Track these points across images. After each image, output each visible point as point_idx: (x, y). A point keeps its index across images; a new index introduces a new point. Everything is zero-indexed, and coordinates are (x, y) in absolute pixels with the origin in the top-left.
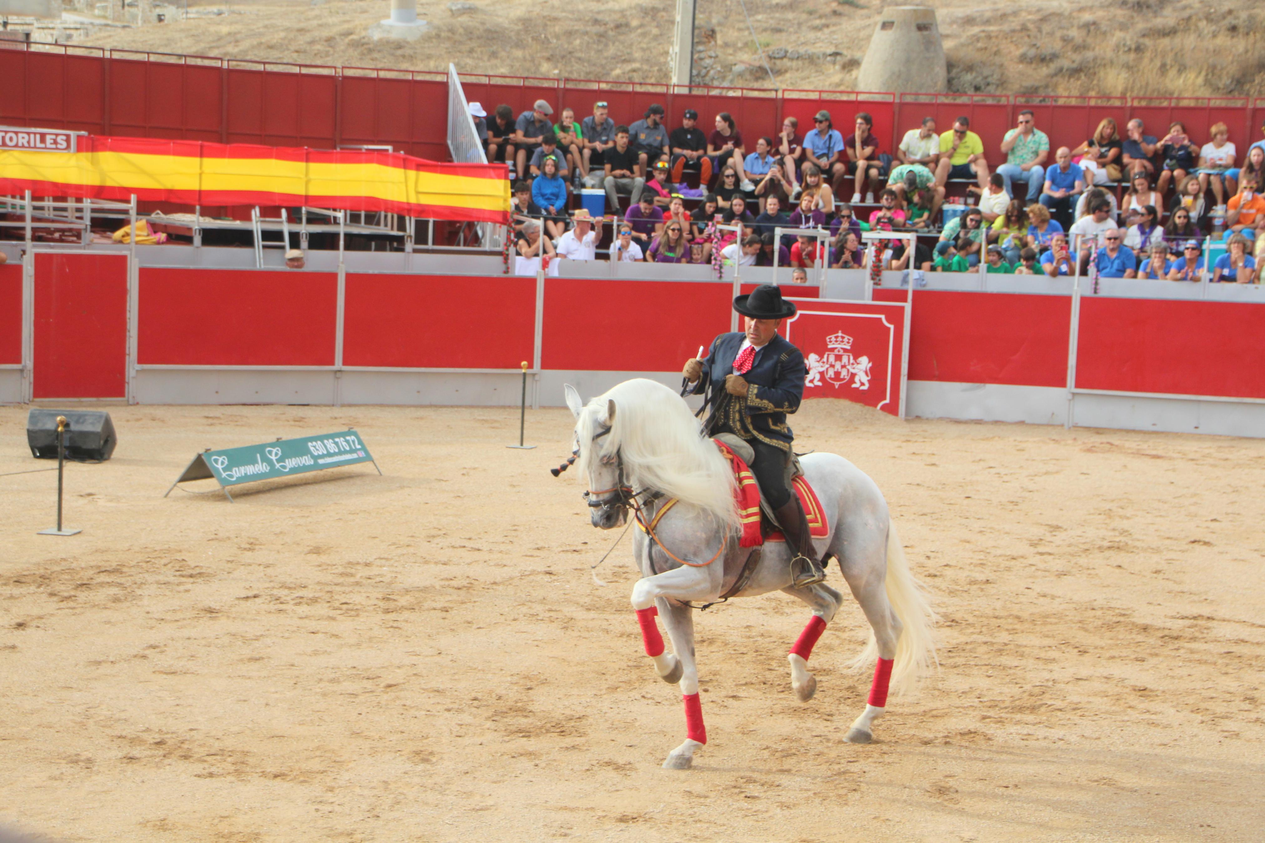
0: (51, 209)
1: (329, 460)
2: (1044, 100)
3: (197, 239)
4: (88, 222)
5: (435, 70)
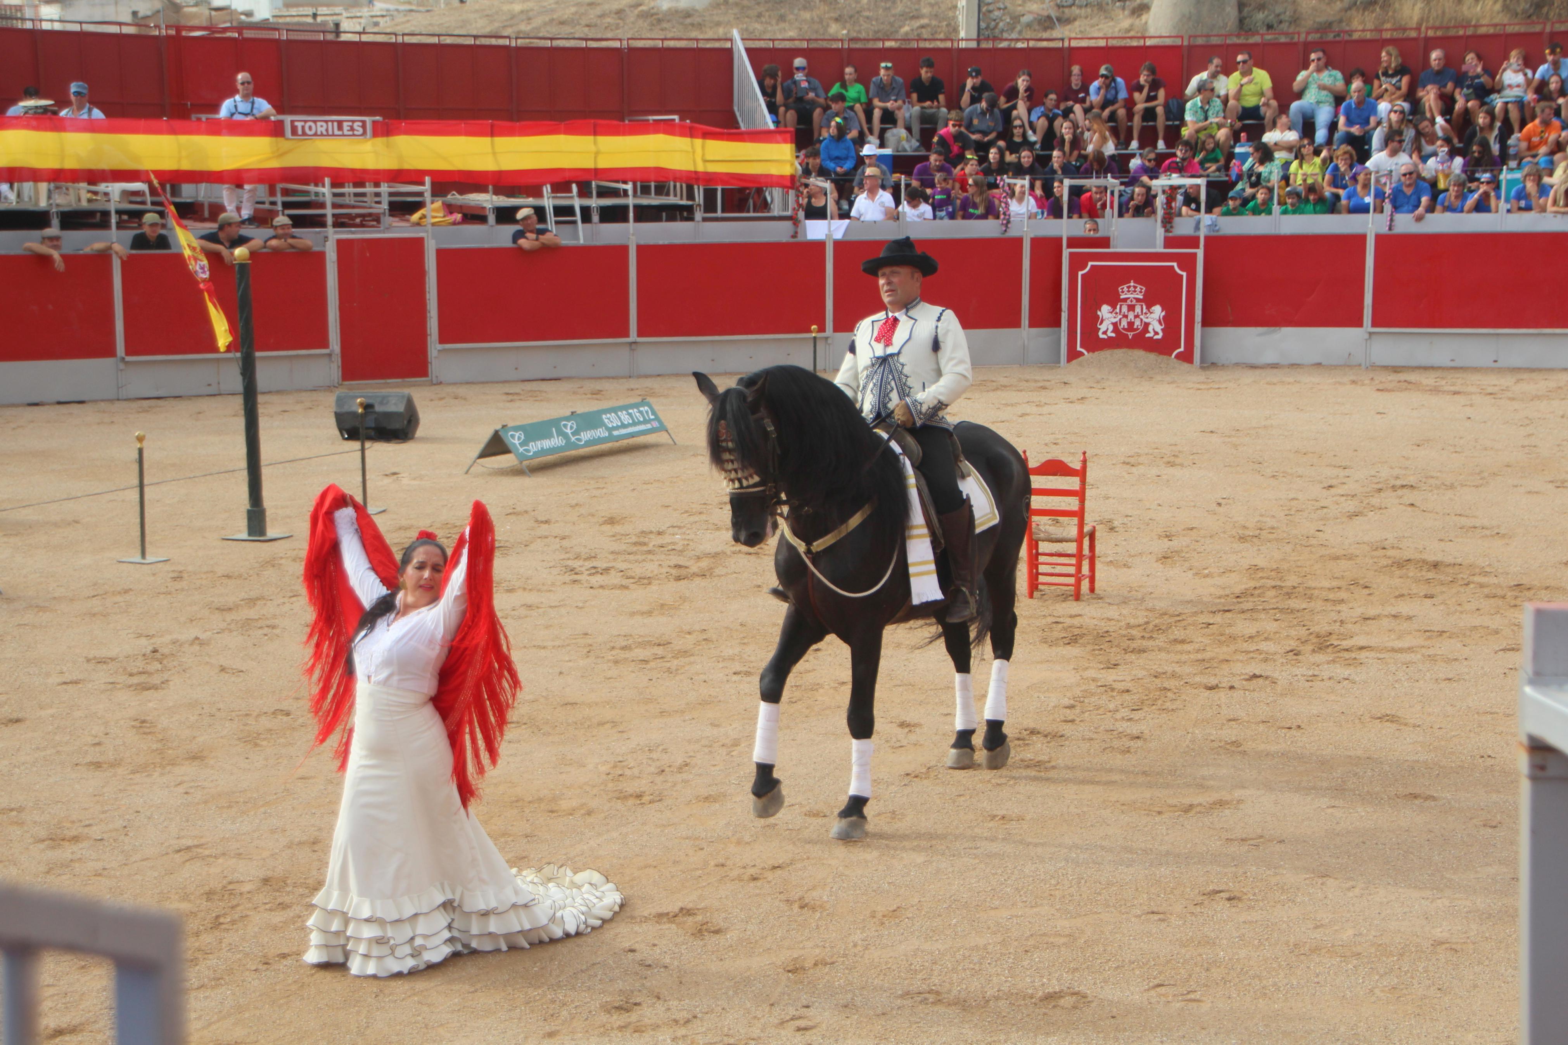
0: (352, 195)
1: (623, 431)
2: (1338, 35)
3: (492, 218)
4: (386, 207)
5: (724, 37)
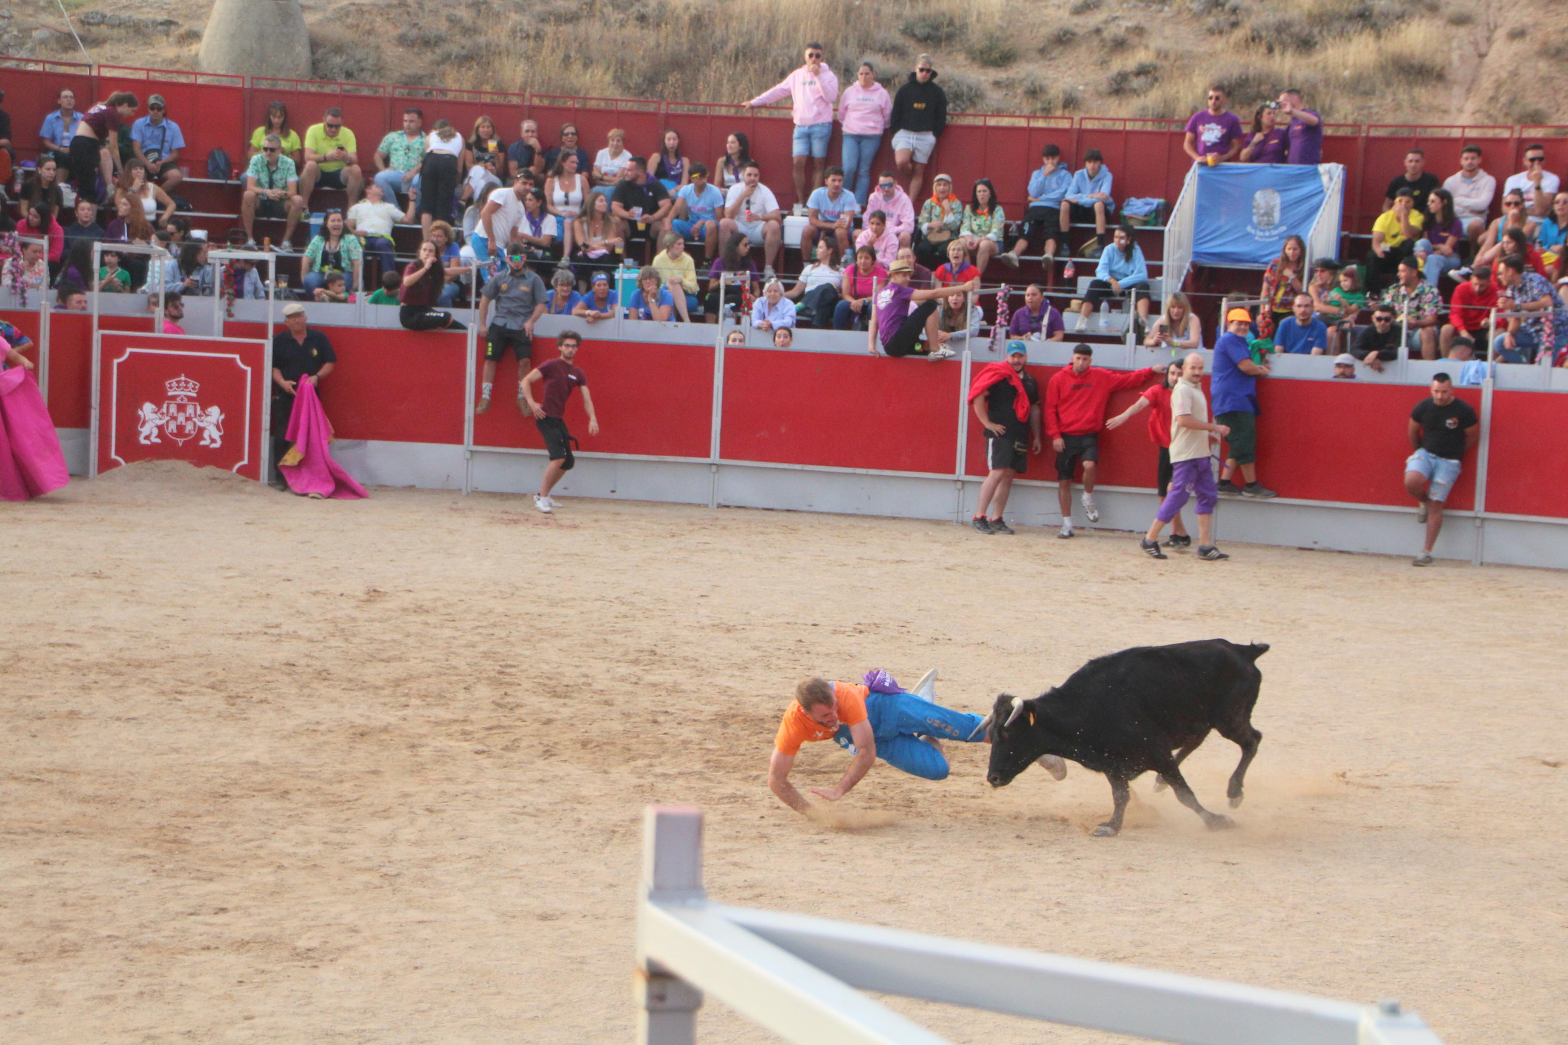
2: (430, 93)
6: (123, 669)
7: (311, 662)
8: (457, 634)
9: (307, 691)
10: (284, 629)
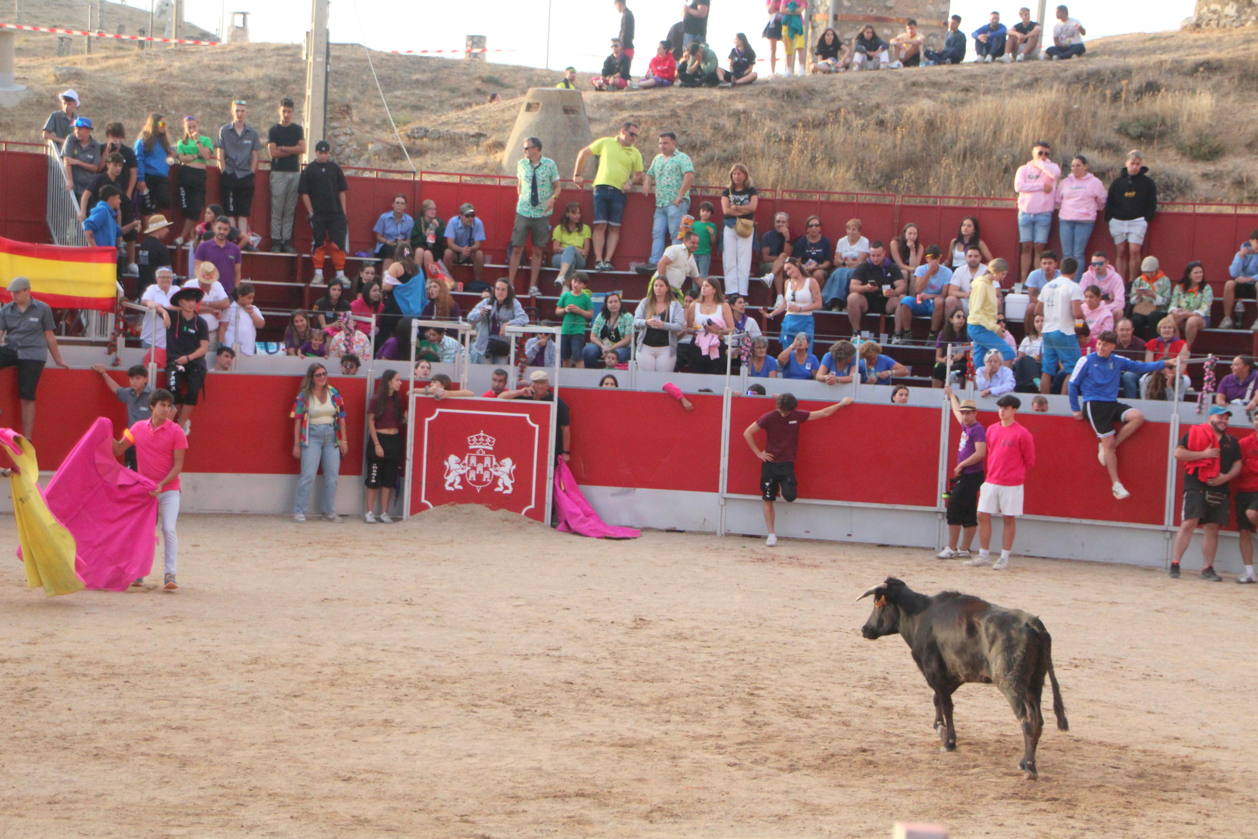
6: (429, 684)
7: (587, 681)
8: (712, 659)
9: (582, 706)
10: (563, 652)
